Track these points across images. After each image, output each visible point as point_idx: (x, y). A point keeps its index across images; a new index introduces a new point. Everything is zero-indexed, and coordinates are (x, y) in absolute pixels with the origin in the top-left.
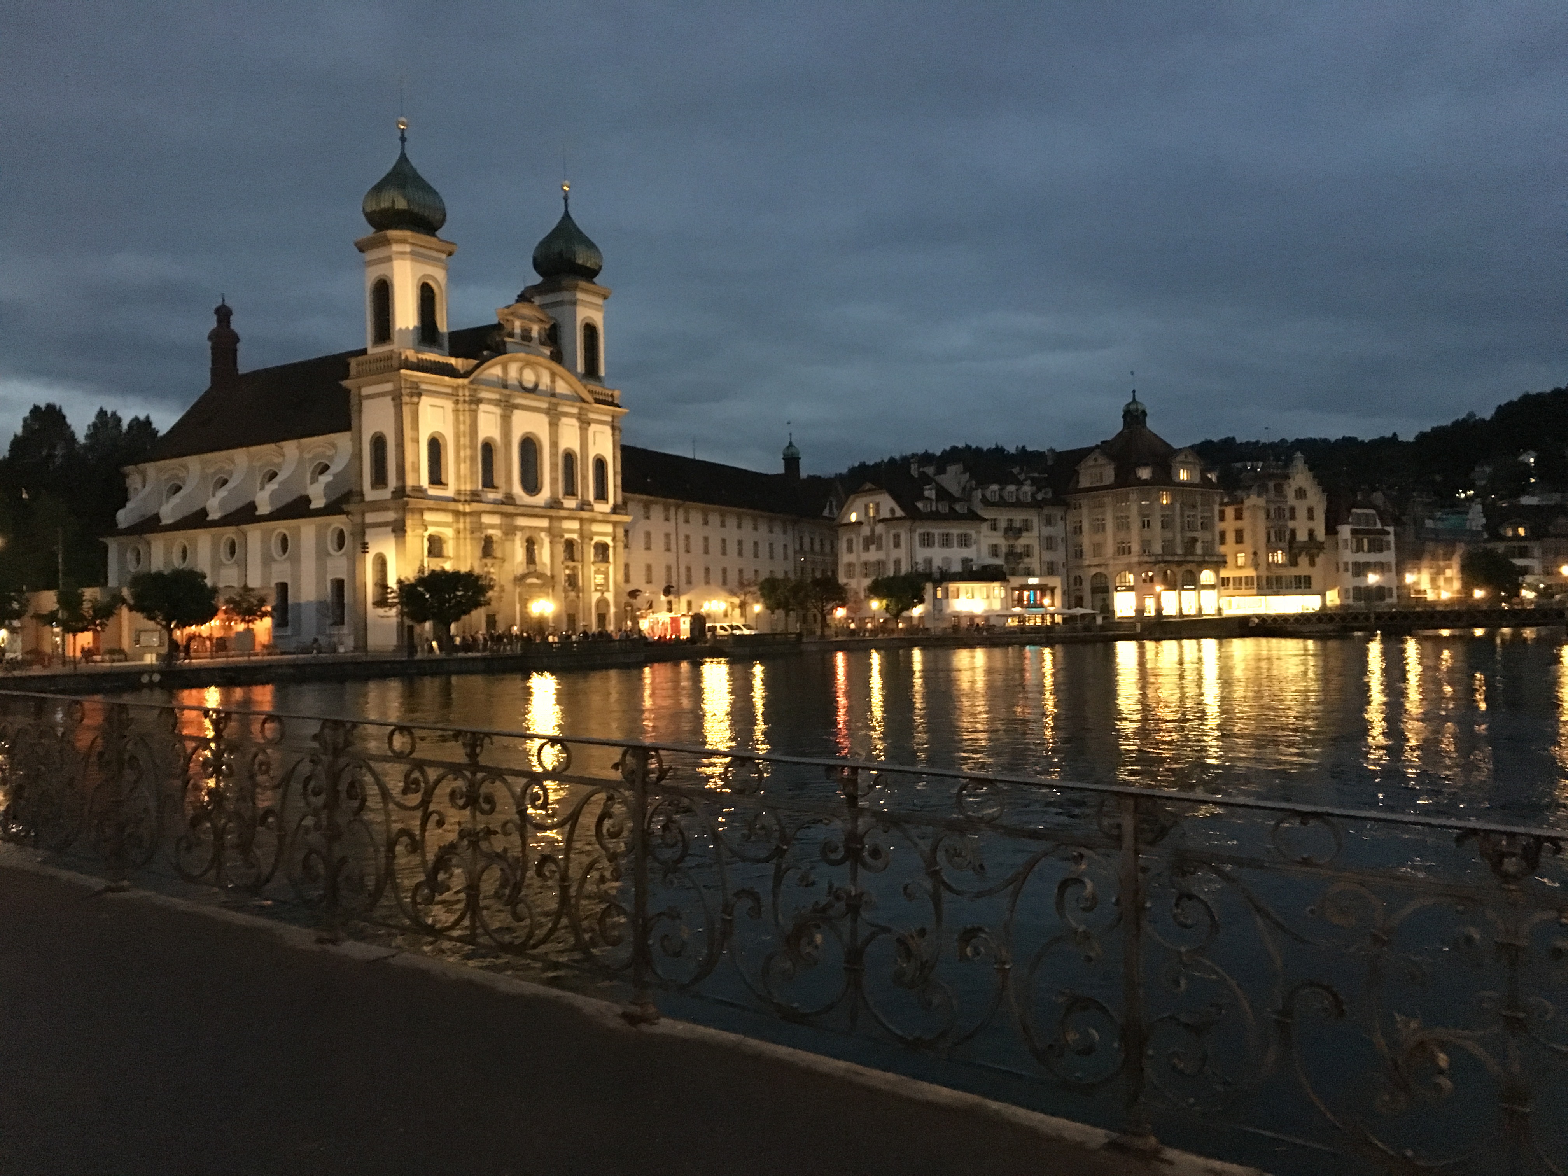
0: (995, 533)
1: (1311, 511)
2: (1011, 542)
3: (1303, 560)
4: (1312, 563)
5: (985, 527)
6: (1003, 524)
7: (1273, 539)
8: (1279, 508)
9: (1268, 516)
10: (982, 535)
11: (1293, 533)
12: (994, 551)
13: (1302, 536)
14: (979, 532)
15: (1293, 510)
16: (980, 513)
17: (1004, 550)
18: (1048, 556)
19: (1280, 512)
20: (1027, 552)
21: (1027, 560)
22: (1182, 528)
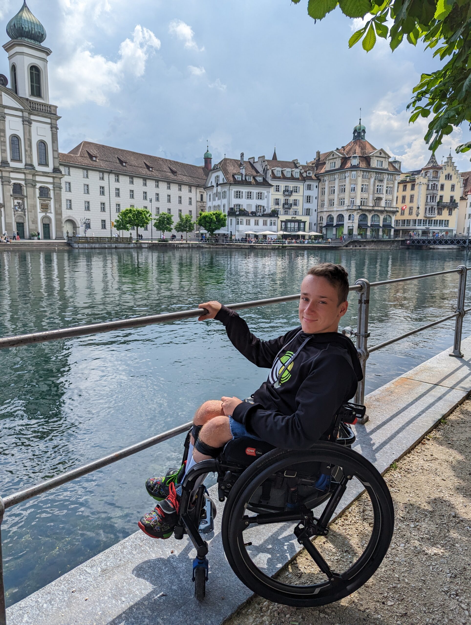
0: (277, 193)
1: (453, 187)
2: (287, 198)
3: (445, 212)
4: (450, 214)
5: (272, 190)
6: (282, 189)
7: (429, 200)
8: (434, 184)
9: (428, 189)
10: (270, 194)
11: (441, 197)
12: (277, 202)
13: (446, 200)
14: (268, 192)
15: (442, 187)
16: (270, 182)
17: (282, 202)
18: (307, 206)
19: (434, 187)
20: (295, 203)
21: (294, 207)
22: (374, 193)
